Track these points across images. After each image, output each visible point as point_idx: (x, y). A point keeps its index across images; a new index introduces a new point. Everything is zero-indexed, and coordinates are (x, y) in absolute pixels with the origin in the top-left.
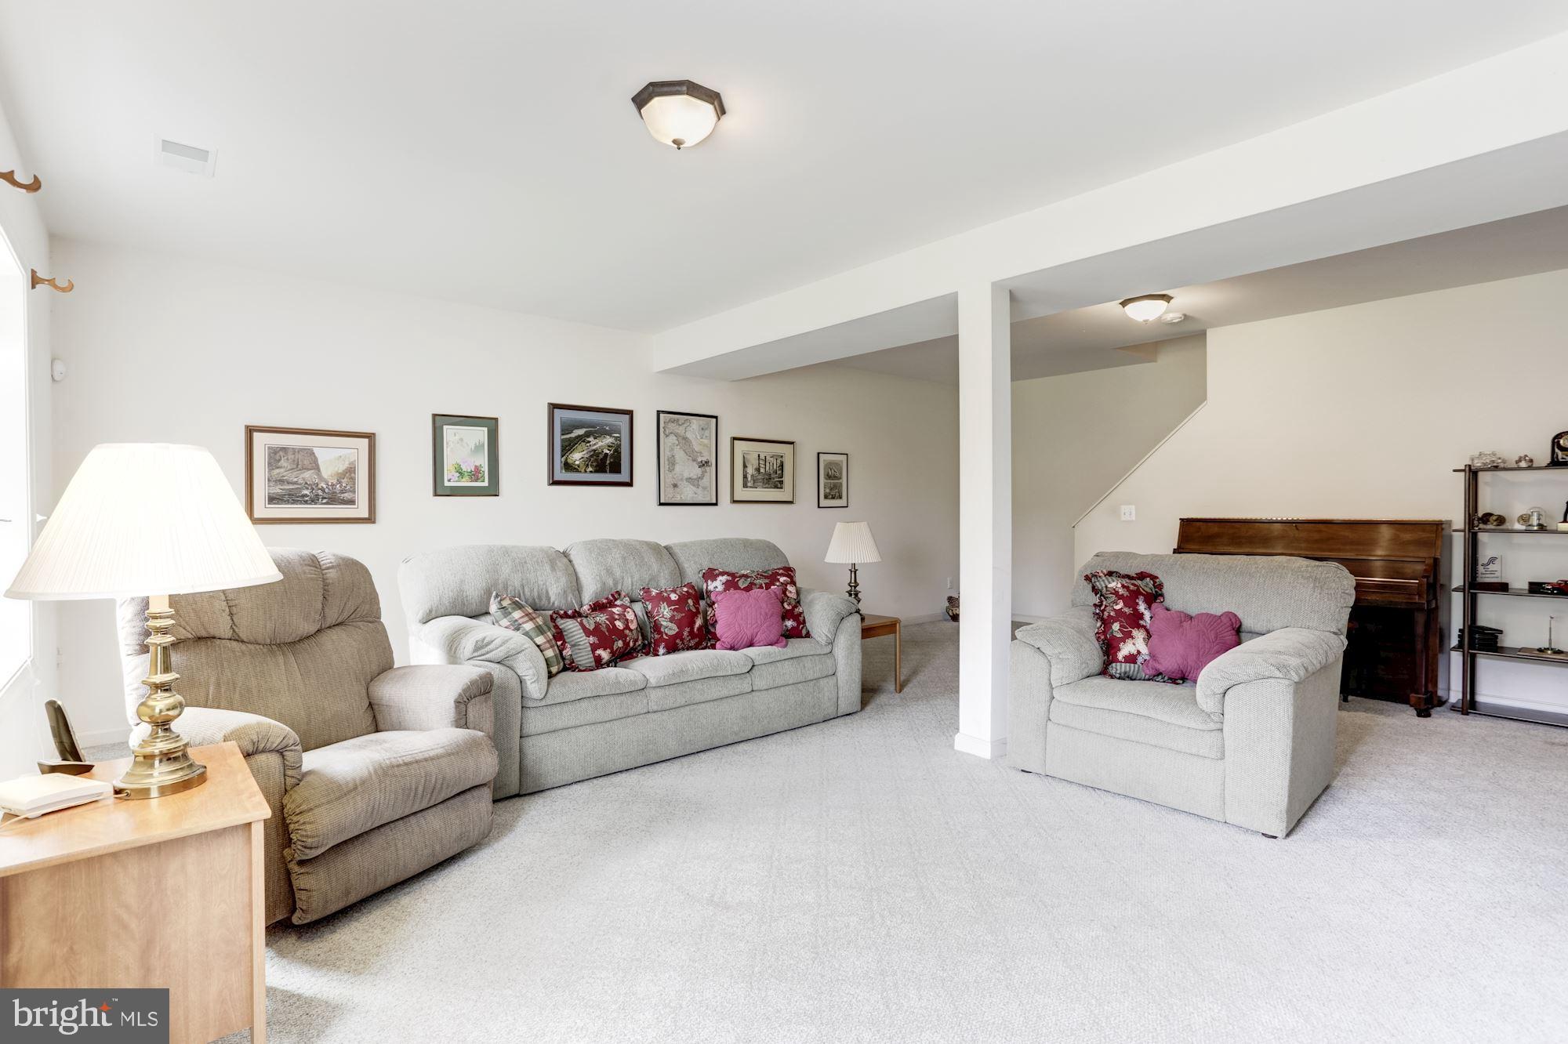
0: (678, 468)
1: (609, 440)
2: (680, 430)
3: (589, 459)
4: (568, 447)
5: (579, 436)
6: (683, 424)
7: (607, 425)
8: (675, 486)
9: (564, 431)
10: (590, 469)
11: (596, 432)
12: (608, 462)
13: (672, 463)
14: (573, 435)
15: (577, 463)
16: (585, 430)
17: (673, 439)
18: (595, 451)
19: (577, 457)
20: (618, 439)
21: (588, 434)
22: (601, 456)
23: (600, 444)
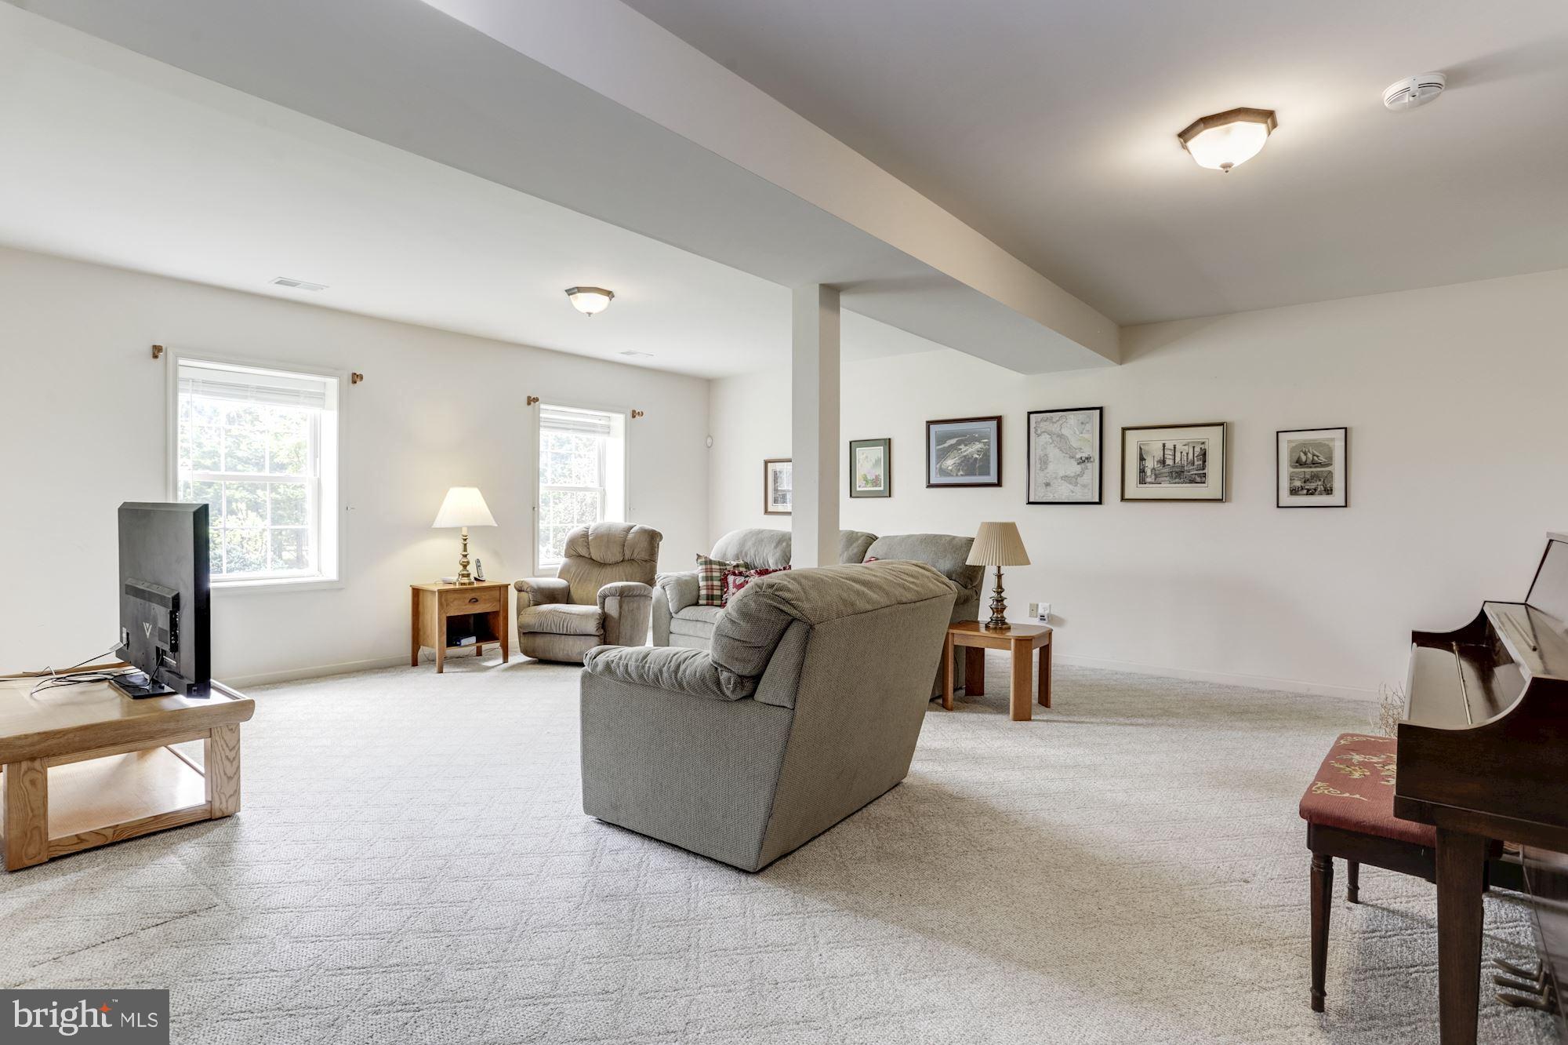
0: (1051, 467)
1: (978, 446)
2: (1055, 428)
3: (960, 464)
4: (943, 454)
5: (952, 445)
6: (1058, 421)
7: (977, 433)
8: (1047, 485)
9: (940, 441)
10: (961, 473)
11: (966, 440)
12: (977, 465)
13: (1044, 462)
14: (946, 445)
15: (950, 468)
16: (956, 439)
17: (1045, 438)
18: (965, 456)
19: (949, 463)
20: (988, 444)
21: (959, 443)
22: (971, 461)
23: (970, 450)
